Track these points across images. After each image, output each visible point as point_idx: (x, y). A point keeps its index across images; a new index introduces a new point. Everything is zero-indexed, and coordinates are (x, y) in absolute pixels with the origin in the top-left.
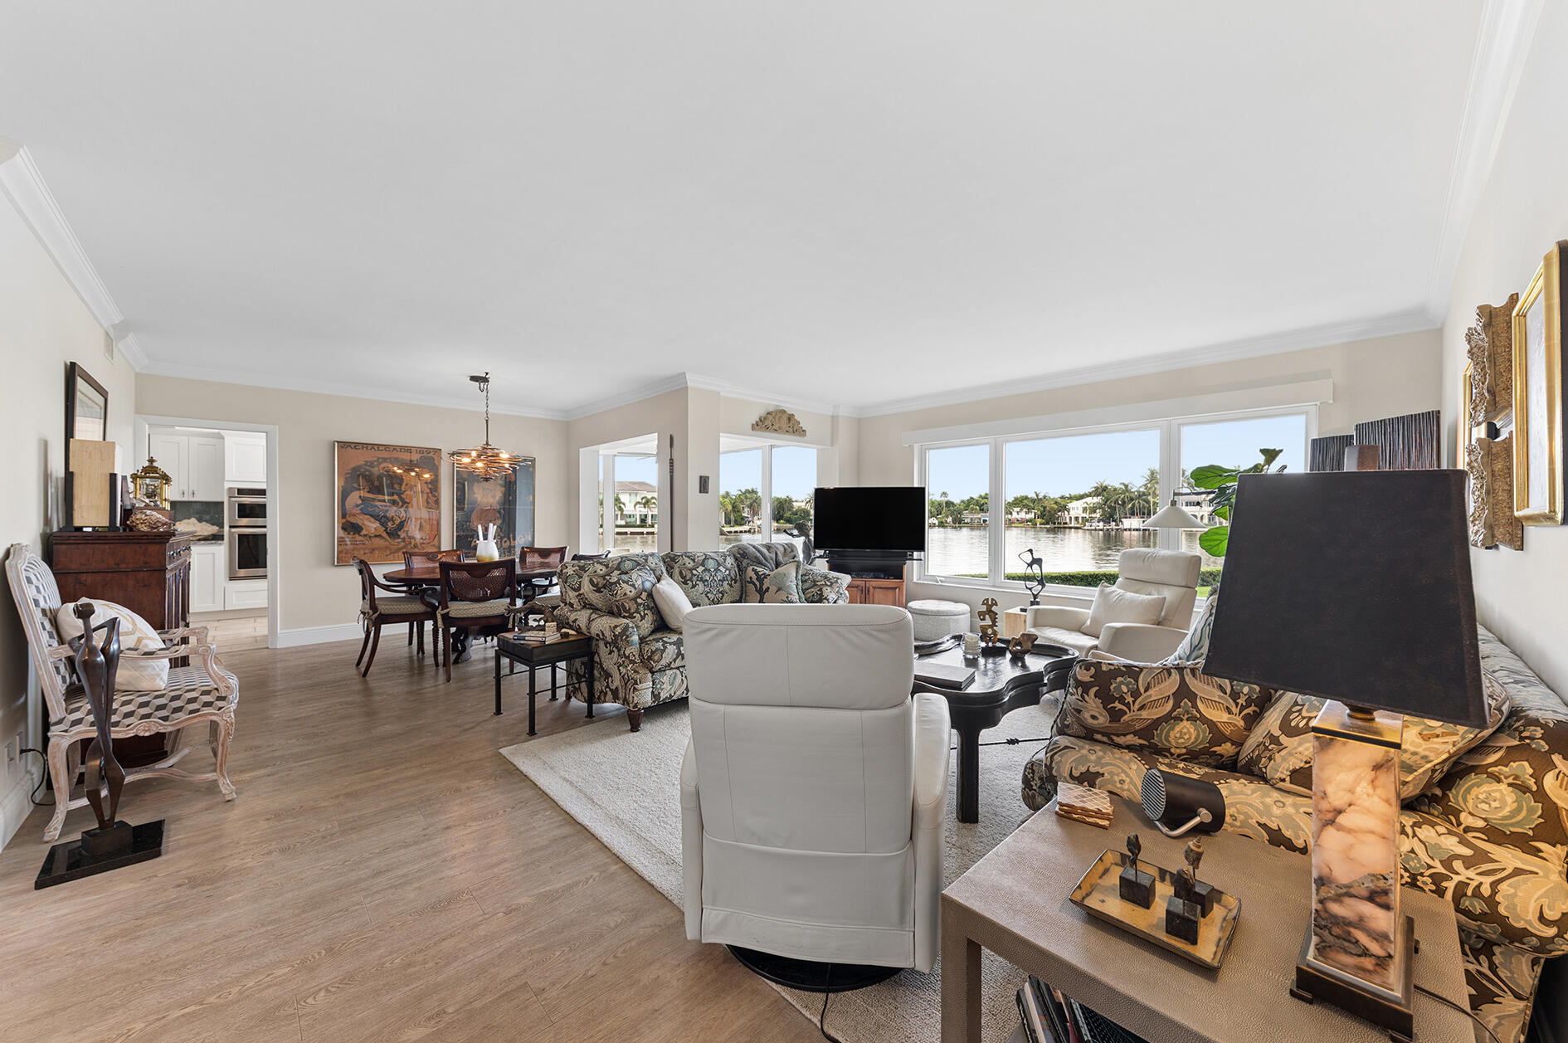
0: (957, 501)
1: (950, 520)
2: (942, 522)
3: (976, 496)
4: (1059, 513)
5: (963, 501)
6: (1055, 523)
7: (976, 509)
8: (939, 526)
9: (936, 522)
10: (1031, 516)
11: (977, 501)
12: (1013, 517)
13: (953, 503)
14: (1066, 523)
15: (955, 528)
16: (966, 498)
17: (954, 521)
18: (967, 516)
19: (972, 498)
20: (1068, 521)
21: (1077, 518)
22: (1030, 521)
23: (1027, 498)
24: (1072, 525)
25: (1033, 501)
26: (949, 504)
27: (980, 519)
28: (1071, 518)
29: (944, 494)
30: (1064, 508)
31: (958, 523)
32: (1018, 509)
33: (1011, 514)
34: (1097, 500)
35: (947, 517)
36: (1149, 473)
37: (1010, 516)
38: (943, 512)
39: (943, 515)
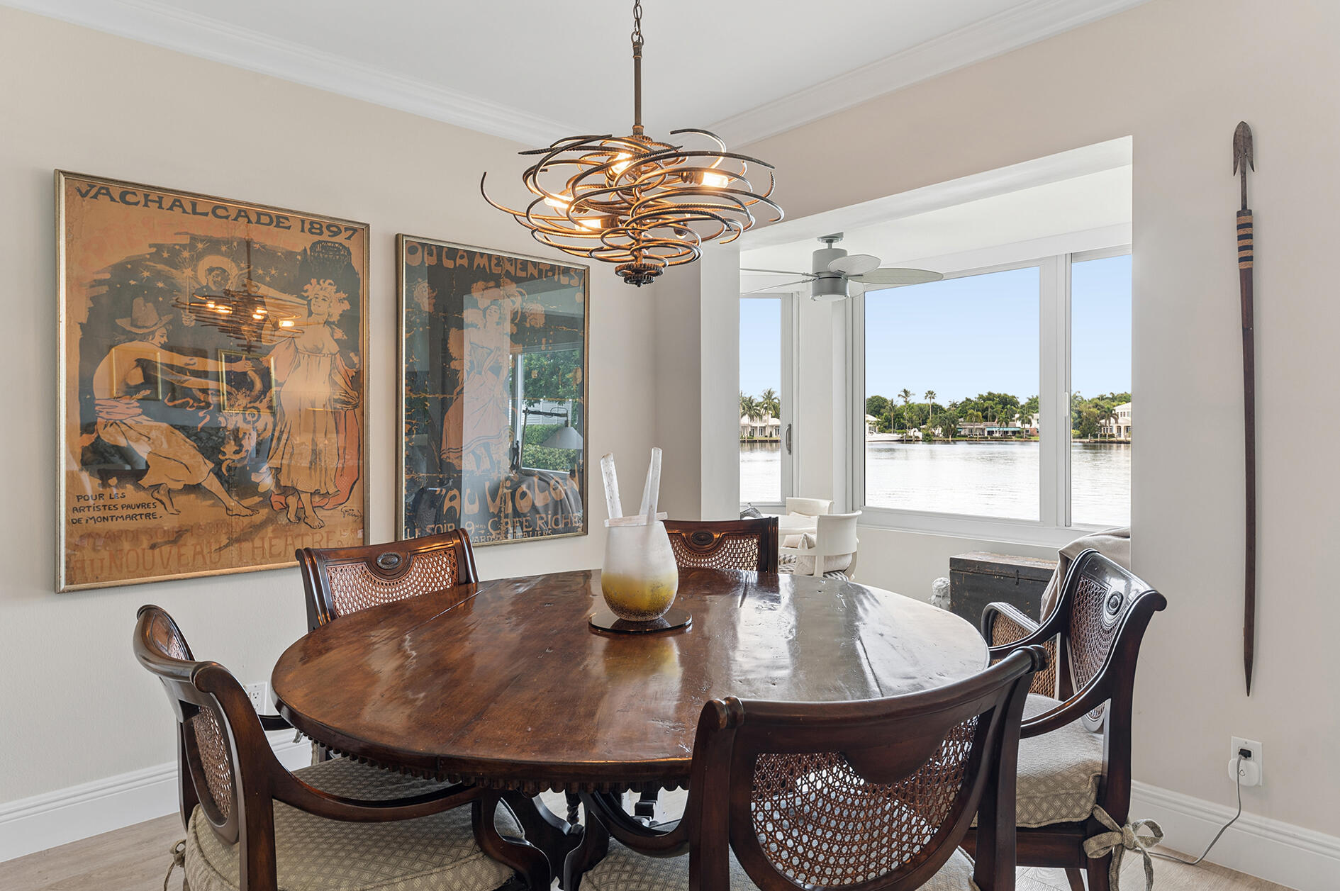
0: (946, 406)
1: (939, 431)
2: (928, 435)
3: (973, 397)
4: (1103, 421)
5: (954, 405)
6: (1096, 436)
7: (977, 416)
8: (924, 441)
9: (920, 435)
11: (976, 404)
12: (1033, 427)
13: (940, 408)
14: (1112, 436)
15: (948, 442)
16: (960, 399)
17: (946, 433)
18: (965, 427)
19: (968, 400)
20: (1115, 431)
24: (1122, 438)
26: (936, 409)
27: (983, 430)
28: (1119, 428)
29: (931, 394)
30: (1109, 414)
31: (952, 435)
33: (1030, 422)
35: (935, 427)
37: (1027, 426)
38: (928, 421)
39: (929, 424)
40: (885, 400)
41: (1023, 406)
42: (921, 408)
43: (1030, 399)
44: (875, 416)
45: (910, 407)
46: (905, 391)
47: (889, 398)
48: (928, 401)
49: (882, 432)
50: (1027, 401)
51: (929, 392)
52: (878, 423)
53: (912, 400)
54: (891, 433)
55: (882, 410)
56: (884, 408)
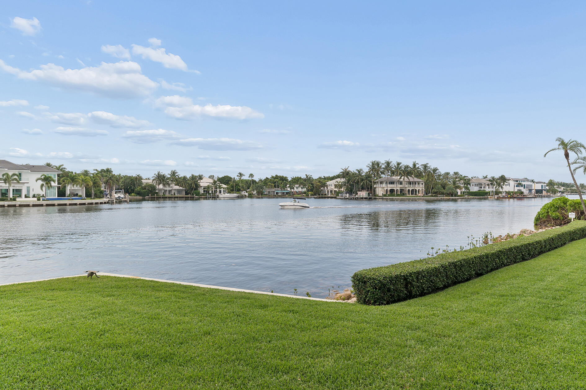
0: (257, 180)
1: (255, 192)
2: (250, 194)
3: (269, 177)
4: (322, 188)
5: (261, 180)
6: (319, 195)
7: (272, 186)
8: (249, 197)
9: (247, 194)
10: (304, 190)
11: (271, 180)
12: (295, 191)
14: (325, 195)
15: (259, 198)
16: (263, 178)
17: (258, 193)
18: (266, 191)
19: (267, 178)
20: (326, 193)
21: (331, 191)
22: (305, 193)
23: (300, 178)
24: (329, 195)
25: (305, 180)
26: (254, 182)
27: (274, 192)
28: (328, 191)
29: (251, 175)
30: (324, 185)
31: (261, 195)
32: (297, 185)
33: (293, 188)
34: (343, 180)
35: (253, 190)
36: (371, 164)
37: (292, 190)
38: (250, 187)
39: (251, 189)
40: (231, 178)
41: (290, 181)
42: (247, 182)
43: (292, 178)
44: (226, 185)
45: (242, 181)
46: (240, 174)
47: (232, 177)
48: (250, 179)
49: (230, 193)
50: (291, 179)
51: (251, 174)
52: (228, 188)
53: (243, 178)
54: (234, 193)
55: (230, 182)
56: (231, 181)
